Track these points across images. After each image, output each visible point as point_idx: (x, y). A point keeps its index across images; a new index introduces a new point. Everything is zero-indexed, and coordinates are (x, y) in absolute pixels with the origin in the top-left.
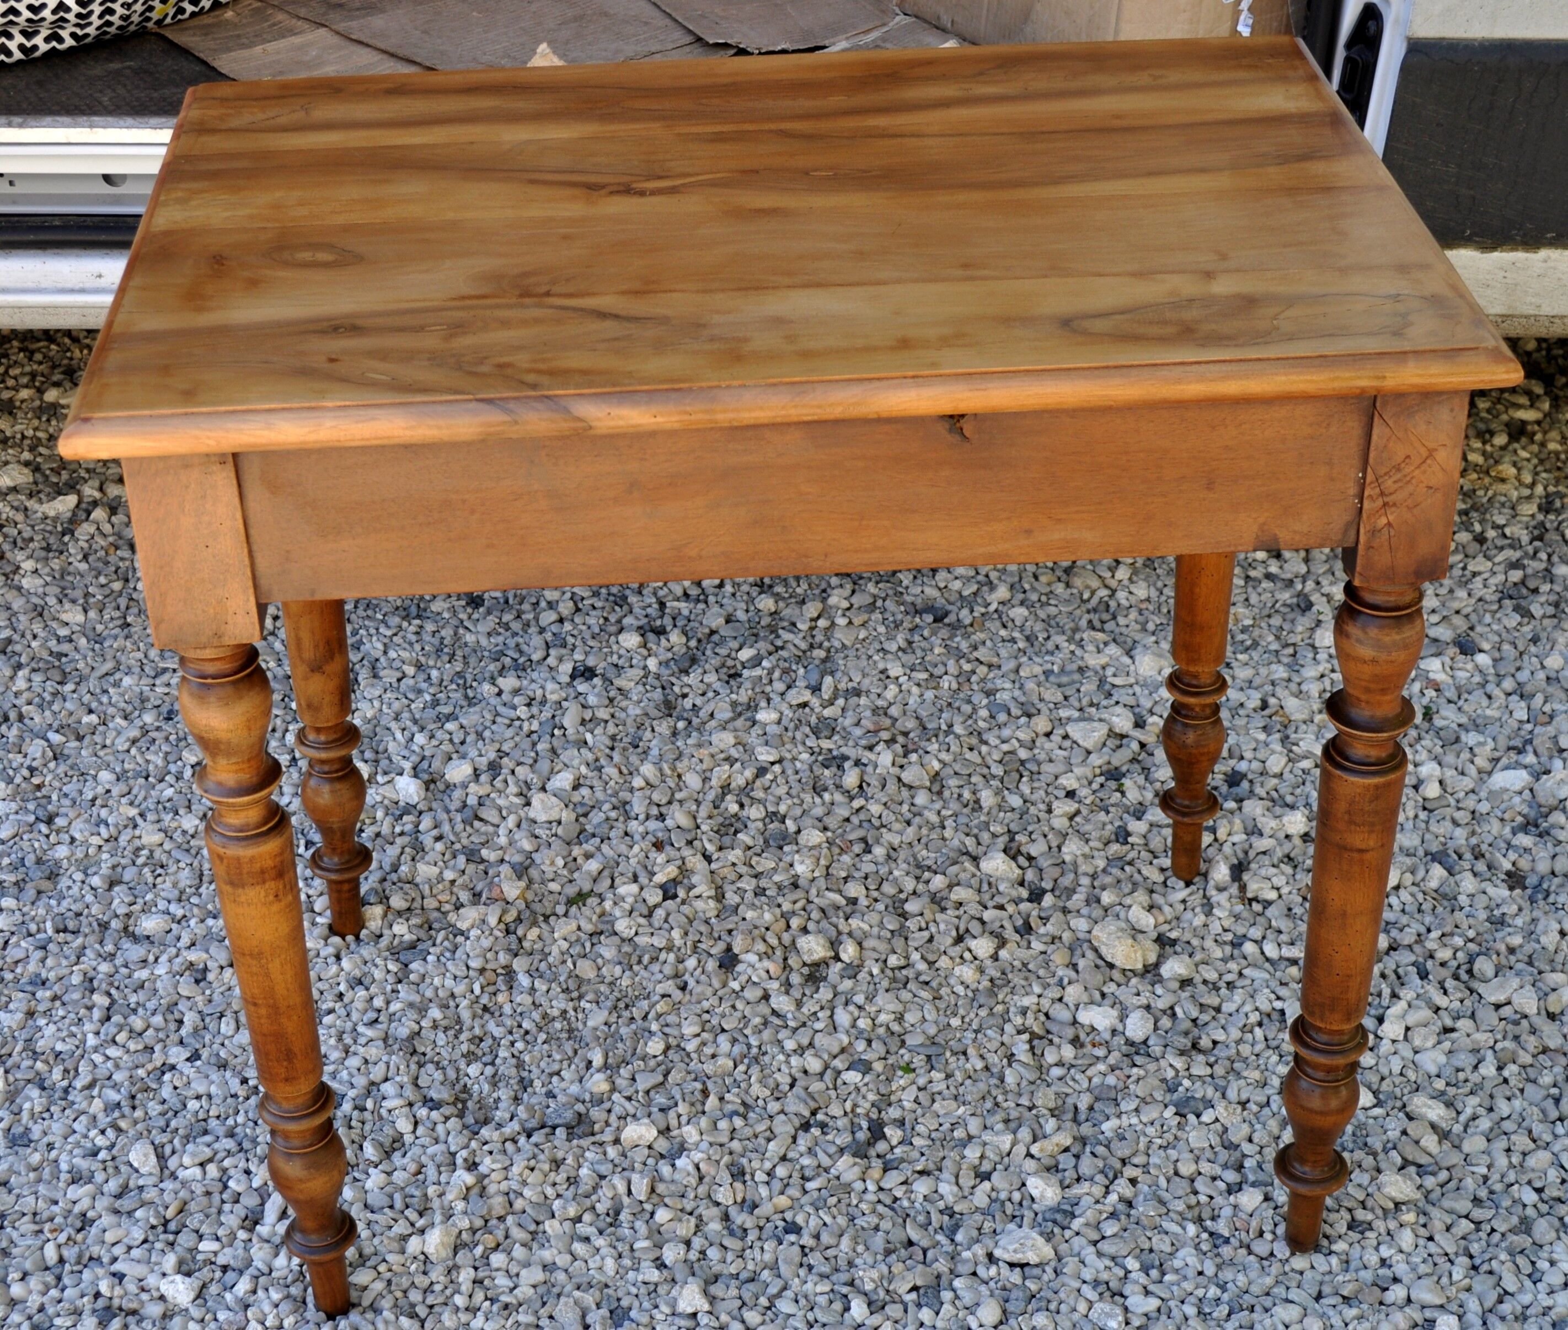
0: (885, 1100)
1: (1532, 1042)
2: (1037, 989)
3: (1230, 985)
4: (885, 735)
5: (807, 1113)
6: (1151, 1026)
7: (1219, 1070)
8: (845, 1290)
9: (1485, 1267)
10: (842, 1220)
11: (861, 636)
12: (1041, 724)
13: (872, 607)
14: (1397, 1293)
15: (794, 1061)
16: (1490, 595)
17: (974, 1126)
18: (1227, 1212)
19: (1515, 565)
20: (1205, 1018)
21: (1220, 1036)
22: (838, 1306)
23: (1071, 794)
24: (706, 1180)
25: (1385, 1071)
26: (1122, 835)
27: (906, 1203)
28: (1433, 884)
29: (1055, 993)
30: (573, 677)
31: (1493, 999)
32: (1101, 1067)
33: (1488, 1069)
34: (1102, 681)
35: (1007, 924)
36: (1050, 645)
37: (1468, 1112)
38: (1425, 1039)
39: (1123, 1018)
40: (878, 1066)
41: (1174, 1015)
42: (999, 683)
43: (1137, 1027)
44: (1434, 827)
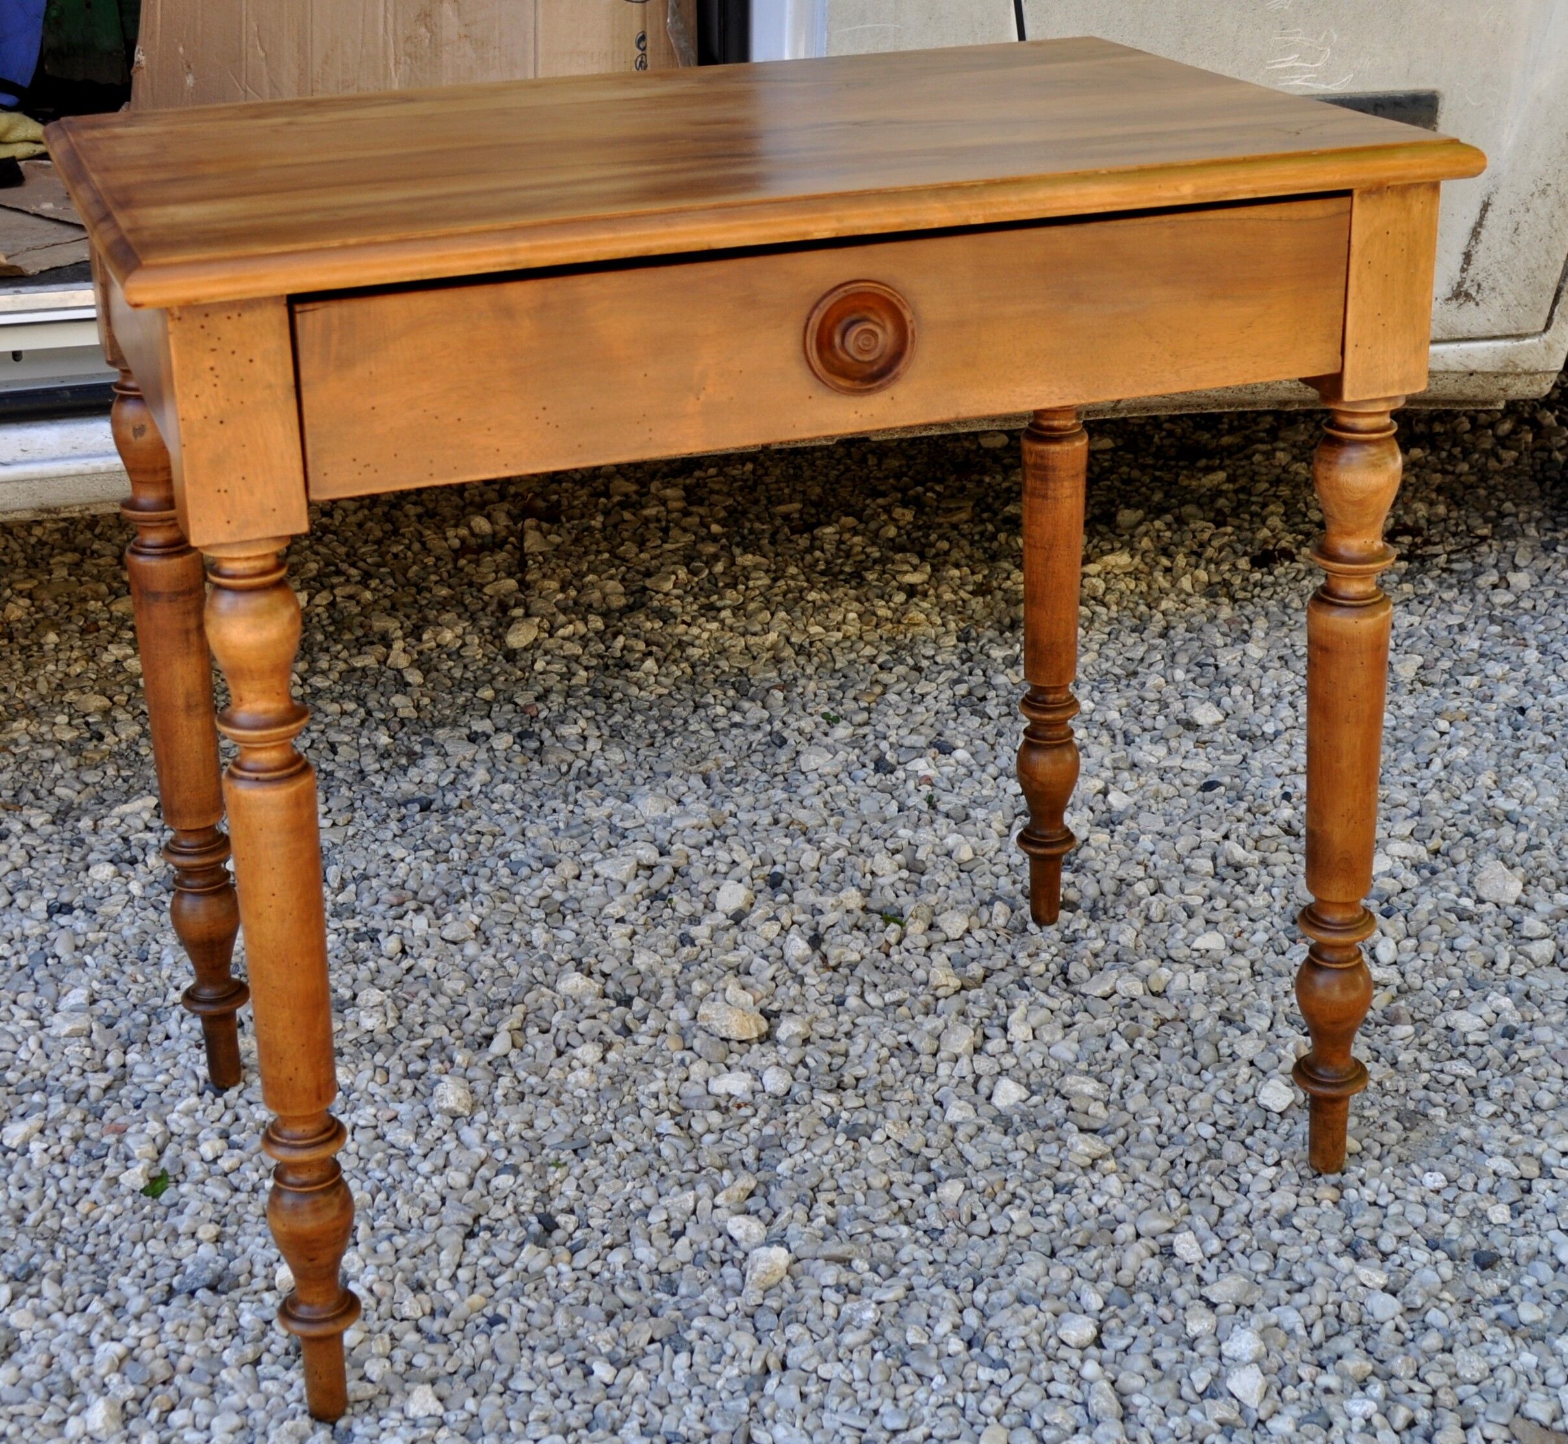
0: (546, 1194)
1: (1149, 1018)
2: (660, 1074)
3: (848, 1035)
4: (412, 905)
5: (469, 1221)
6: (788, 1077)
7: (872, 1099)
8: (580, 1355)
9: (1195, 1192)
10: (546, 1302)
11: (350, 833)
12: (567, 868)
13: (351, 807)
14: (1125, 1232)
15: (436, 1180)
16: (944, 706)
17: (648, 1195)
18: (931, 1210)
19: (958, 681)
20: (838, 1061)
21: (860, 1071)
22: (577, 1372)
23: (621, 920)
24: (385, 1300)
25: (1029, 1066)
26: (686, 940)
27: (607, 1275)
28: (1001, 921)
29: (681, 1073)
30: (50, 914)
31: (1099, 992)
32: (755, 1121)
33: (1120, 1046)
34: (612, 829)
35: (606, 1029)
36: (547, 809)
37: (1118, 1081)
38: (1053, 1034)
39: (758, 1077)
40: (526, 1168)
41: (806, 1066)
42: (509, 846)
43: (775, 1081)
44: (979, 882)
